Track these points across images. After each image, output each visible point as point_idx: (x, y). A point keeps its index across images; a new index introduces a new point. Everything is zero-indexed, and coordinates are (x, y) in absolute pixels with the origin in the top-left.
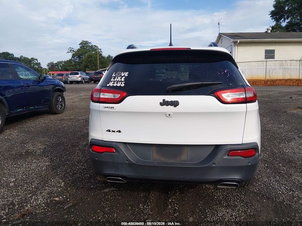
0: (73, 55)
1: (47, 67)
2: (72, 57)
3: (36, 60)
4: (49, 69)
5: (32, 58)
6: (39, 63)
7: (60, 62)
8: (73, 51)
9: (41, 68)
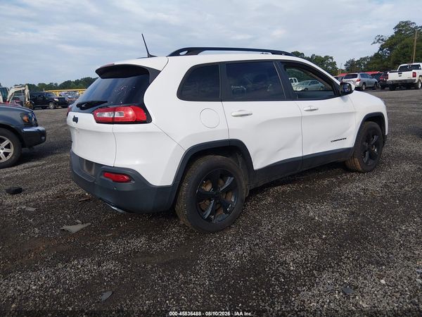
0: (382, 46)
1: (344, 68)
2: (380, 49)
3: (331, 58)
4: (347, 69)
5: (326, 57)
6: (335, 62)
7: (364, 59)
8: (382, 40)
9: (336, 68)
